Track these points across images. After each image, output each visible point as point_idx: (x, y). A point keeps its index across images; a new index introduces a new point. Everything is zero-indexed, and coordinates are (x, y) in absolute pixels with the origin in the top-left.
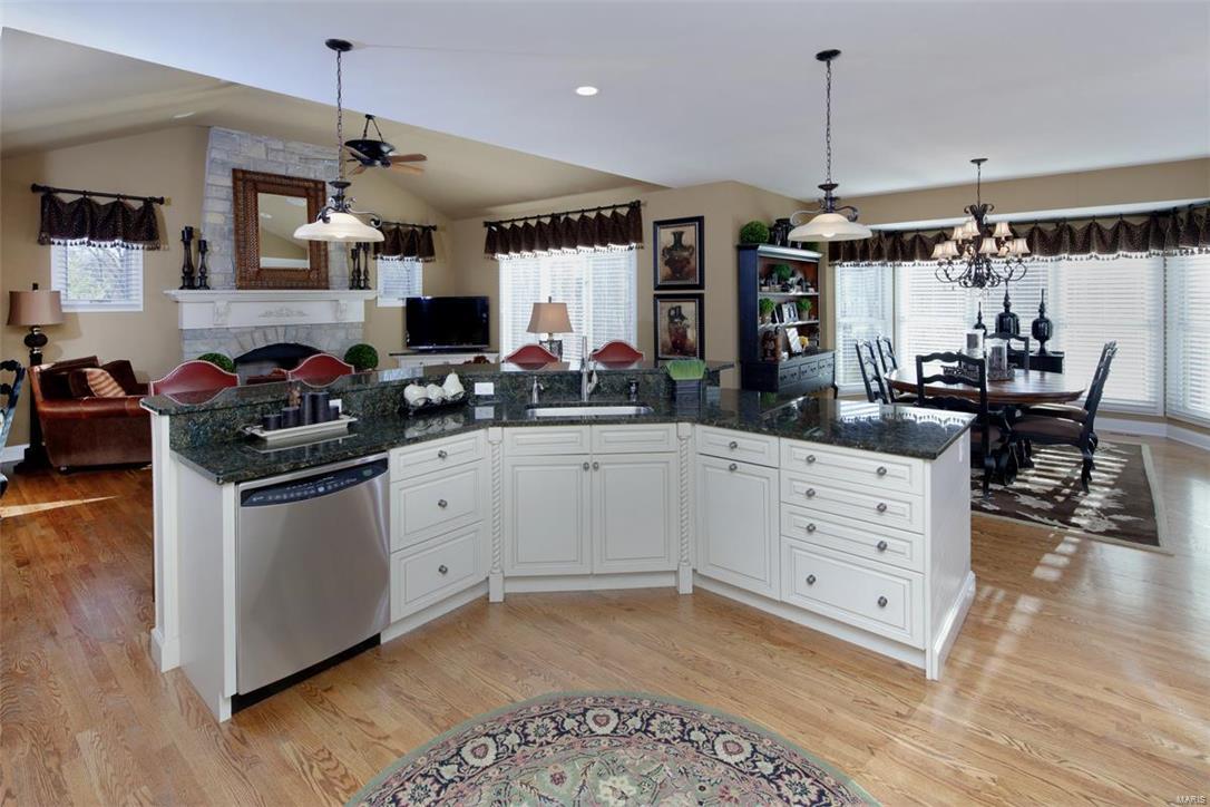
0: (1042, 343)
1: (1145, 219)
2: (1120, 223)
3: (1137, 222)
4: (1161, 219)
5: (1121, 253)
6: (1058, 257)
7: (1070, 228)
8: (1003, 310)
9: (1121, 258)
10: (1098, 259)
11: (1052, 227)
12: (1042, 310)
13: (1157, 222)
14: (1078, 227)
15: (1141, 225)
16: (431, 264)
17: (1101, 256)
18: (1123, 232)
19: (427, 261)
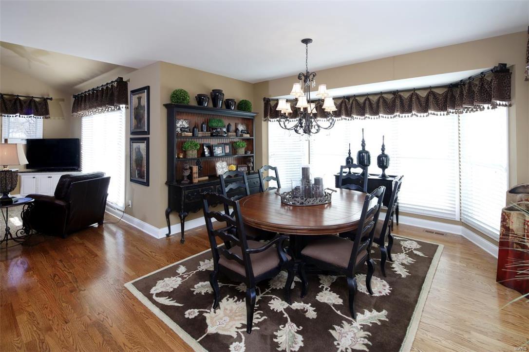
0: (384, 171)
1: (446, 90)
2: (429, 92)
3: (440, 92)
4: (454, 89)
5: (430, 112)
6: (394, 115)
7: (400, 96)
8: (361, 149)
9: (430, 115)
10: (417, 116)
11: (391, 97)
12: (383, 149)
13: (452, 91)
14: (406, 96)
15: (443, 94)
16: (49, 119)
17: (419, 115)
18: (431, 98)
19: (46, 118)
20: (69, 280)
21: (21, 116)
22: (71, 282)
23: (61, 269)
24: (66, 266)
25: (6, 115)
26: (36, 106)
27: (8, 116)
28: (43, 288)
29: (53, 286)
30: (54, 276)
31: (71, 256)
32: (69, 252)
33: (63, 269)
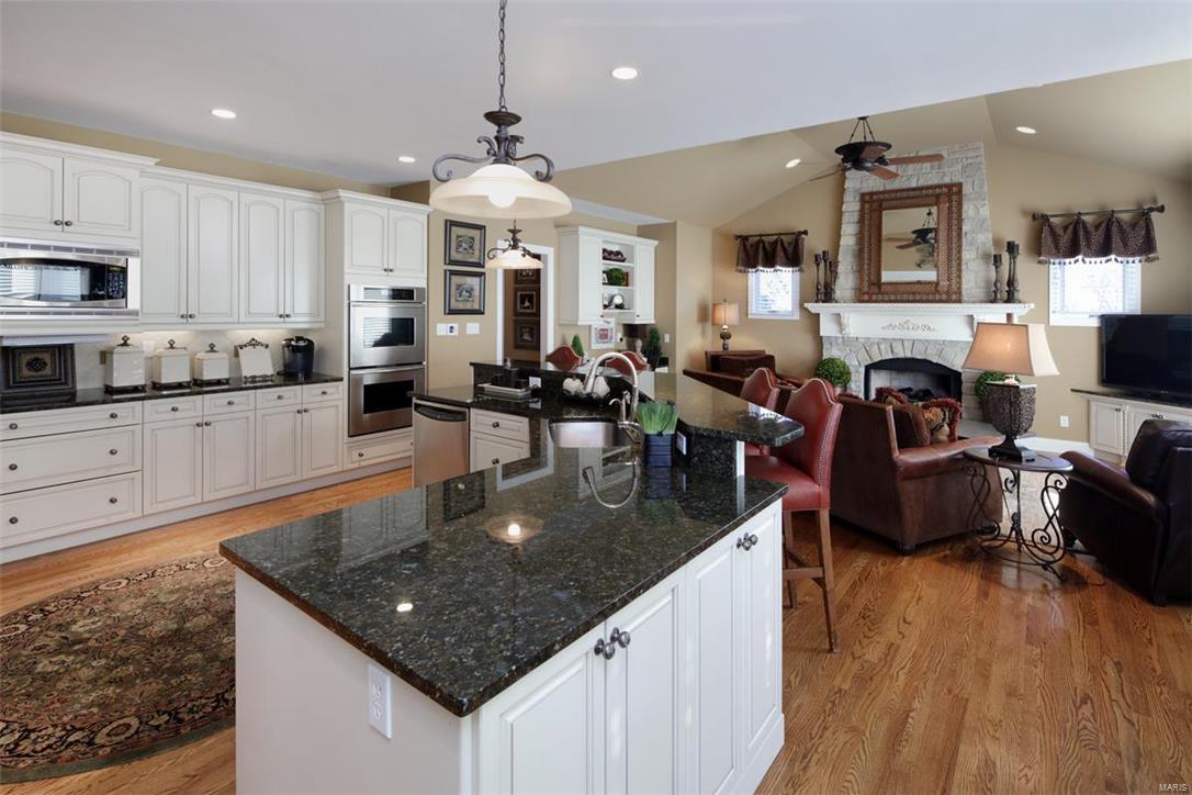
16: (1156, 263)
19: (1148, 260)
20: (1116, 742)
21: (1087, 260)
22: (1119, 755)
23: (1109, 691)
24: (1126, 691)
25: (1057, 261)
26: (1122, 232)
27: (1060, 263)
28: (1043, 712)
29: (1068, 725)
30: (1084, 702)
31: (1154, 670)
32: (1153, 652)
33: (1114, 697)
